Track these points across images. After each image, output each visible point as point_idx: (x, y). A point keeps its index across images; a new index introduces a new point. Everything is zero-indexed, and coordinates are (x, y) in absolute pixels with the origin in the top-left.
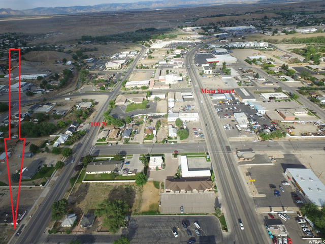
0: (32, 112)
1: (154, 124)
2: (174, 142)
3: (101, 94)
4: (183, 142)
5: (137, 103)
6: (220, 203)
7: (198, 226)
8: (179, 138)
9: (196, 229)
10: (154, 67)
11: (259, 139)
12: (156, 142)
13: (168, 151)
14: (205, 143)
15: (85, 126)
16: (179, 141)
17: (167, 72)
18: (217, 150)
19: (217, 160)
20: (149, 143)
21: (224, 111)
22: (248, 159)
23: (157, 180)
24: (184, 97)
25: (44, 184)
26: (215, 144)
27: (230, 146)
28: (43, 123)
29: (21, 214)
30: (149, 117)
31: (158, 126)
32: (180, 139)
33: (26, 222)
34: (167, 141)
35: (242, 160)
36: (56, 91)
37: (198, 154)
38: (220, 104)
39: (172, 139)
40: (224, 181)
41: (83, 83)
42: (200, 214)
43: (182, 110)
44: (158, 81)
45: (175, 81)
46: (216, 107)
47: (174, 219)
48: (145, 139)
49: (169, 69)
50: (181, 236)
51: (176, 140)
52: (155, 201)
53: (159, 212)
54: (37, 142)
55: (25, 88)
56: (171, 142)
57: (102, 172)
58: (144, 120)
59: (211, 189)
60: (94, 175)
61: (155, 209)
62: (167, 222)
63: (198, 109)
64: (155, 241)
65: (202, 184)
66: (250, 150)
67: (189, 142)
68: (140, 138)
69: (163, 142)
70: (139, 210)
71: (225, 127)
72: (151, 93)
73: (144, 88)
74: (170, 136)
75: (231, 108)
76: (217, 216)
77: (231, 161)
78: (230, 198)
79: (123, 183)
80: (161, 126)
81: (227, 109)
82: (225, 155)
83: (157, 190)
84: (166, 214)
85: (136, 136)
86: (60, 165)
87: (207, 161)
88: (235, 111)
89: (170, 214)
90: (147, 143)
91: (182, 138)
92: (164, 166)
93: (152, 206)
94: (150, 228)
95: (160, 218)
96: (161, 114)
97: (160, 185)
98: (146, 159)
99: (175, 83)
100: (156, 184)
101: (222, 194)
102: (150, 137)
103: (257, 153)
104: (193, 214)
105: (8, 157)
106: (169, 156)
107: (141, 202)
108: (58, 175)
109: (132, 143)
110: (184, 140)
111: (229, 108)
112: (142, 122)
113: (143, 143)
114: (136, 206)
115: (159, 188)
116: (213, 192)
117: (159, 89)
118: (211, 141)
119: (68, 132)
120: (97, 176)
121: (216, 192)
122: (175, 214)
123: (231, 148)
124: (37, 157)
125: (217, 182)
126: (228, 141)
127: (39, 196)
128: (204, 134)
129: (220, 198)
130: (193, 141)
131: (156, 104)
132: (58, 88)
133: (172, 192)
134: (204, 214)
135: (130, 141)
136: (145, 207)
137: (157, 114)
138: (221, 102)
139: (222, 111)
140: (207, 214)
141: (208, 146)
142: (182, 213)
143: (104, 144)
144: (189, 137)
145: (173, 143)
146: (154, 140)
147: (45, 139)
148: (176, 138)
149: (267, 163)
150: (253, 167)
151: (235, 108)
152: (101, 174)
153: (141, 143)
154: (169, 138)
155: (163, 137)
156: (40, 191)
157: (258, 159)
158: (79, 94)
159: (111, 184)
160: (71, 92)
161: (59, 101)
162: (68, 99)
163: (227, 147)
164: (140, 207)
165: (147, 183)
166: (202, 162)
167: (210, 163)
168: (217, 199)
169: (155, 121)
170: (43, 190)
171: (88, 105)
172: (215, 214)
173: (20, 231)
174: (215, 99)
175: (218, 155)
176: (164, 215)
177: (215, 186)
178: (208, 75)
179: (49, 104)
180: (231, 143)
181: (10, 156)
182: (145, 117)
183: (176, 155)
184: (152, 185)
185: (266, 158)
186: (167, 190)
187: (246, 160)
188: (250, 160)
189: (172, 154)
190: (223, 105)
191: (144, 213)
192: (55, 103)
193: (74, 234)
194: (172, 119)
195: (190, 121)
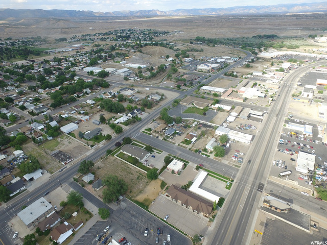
0: (119, 92)
1: (199, 132)
2: (206, 155)
3: (175, 91)
4: (216, 159)
5: (198, 107)
6: (207, 233)
7: (169, 240)
8: (214, 153)
9: (166, 240)
10: (244, 77)
11: (313, 195)
12: (190, 149)
13: (194, 162)
14: (238, 170)
15: (143, 116)
16: (212, 156)
17: (255, 84)
18: (246, 182)
19: (238, 192)
20: (184, 147)
21: (290, 145)
22: (276, 209)
23: (166, 181)
24: (251, 115)
25: (92, 146)
26: (249, 176)
27: (266, 185)
28: (120, 103)
29: (69, 159)
30: (200, 124)
31: (203, 134)
32: (215, 156)
33: (68, 166)
34: (200, 152)
35: (267, 205)
36: (144, 81)
37: (221, 176)
38: (291, 136)
39: (207, 152)
40: (229, 215)
41: (168, 79)
42: (180, 231)
43: (239, 128)
44: (237, 92)
45: (254, 96)
46: (282, 137)
47: (155, 220)
48: (182, 142)
49: (258, 83)
50: (150, 237)
51: (209, 155)
52: (151, 198)
53: (148, 208)
54: (107, 115)
55: (126, 74)
56: (204, 154)
57: (130, 155)
58: (193, 125)
59: (208, 215)
60: (125, 154)
61: (147, 204)
62: (148, 219)
63: (257, 132)
64: (128, 227)
65: (200, 206)
66: (290, 201)
67: (222, 161)
68: (178, 140)
69: (196, 151)
70: (135, 197)
71: (274, 162)
72: (218, 102)
73: (215, 95)
74: (207, 148)
75: (302, 145)
76: (194, 243)
77: (254, 200)
78: (221, 235)
79: (140, 171)
80: (206, 136)
81: (295, 143)
82: (251, 191)
83: (160, 189)
84: (152, 213)
85: (178, 137)
86: (109, 137)
87: (226, 188)
88: (305, 149)
89: (155, 215)
90: (182, 146)
91: (217, 155)
92: (179, 173)
93: (146, 200)
94: (133, 215)
95: (145, 213)
96: (213, 125)
97: (166, 187)
98: (168, 161)
99: (253, 98)
100: (163, 185)
101: (216, 227)
102: (187, 142)
103: (295, 207)
104: (173, 227)
105: (87, 120)
106: (192, 165)
107: (141, 192)
108: (104, 144)
109: (169, 141)
110: (218, 158)
111: (298, 144)
112: (190, 127)
113: (179, 145)
114: (135, 193)
115: (162, 189)
116: (208, 220)
117: (231, 100)
118: (246, 172)
119: (130, 115)
120: (126, 156)
121: (211, 221)
122: (159, 218)
123: (265, 187)
124: (102, 126)
125: (220, 212)
126: (267, 179)
127: (85, 153)
128: (244, 161)
129: (212, 227)
130: (226, 163)
131: (216, 114)
132: (146, 79)
133: (170, 198)
134: (183, 233)
135: (169, 140)
136: (140, 198)
137: (209, 124)
138: (293, 133)
139: (286, 144)
140: (185, 234)
141: (239, 175)
142: (165, 219)
143: (149, 134)
144: (226, 157)
145: (204, 156)
146: (190, 146)
147: (113, 115)
148: (211, 152)
149: (301, 226)
150: (276, 220)
151: (308, 146)
152: (129, 156)
153: (177, 144)
154: (205, 150)
155: (200, 147)
156: (88, 150)
157: (292, 215)
158: (158, 88)
159: (131, 167)
160: (153, 84)
161: (140, 89)
162: (148, 89)
163: (260, 184)
164: (137, 195)
165: (157, 180)
166: (221, 186)
167: (227, 190)
168: (206, 228)
169: (203, 129)
170: (90, 150)
171: (157, 98)
172: (193, 240)
173: (62, 170)
174: (290, 128)
175: (243, 188)
176: (150, 212)
177: (215, 215)
178: (305, 98)
179: (132, 90)
180: (270, 183)
181: (88, 119)
182: (196, 123)
183: (197, 168)
184: (160, 183)
185: (304, 220)
186: (167, 194)
187: (273, 209)
188: (279, 211)
189: (196, 165)
190: (294, 137)
191: (137, 202)
192: (137, 90)
193: (85, 188)
194: (219, 133)
195: (238, 142)
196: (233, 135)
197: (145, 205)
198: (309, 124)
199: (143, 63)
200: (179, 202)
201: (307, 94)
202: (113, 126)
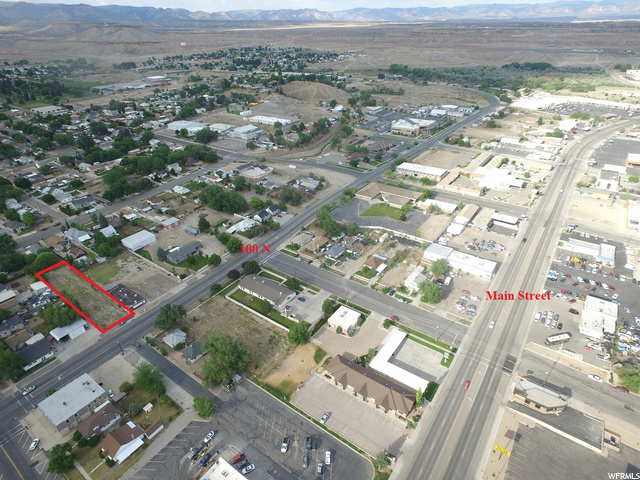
0: (238, 173)
1: (392, 253)
2: (404, 299)
3: (346, 172)
4: (424, 306)
5: (391, 205)
6: (401, 449)
7: (328, 461)
8: (419, 296)
9: (323, 462)
10: (483, 146)
11: (611, 380)
12: (373, 287)
13: (380, 311)
14: (465, 330)
15: (284, 219)
16: (416, 302)
17: (505, 162)
18: (481, 353)
19: (465, 372)
20: (361, 282)
21: (569, 282)
22: (538, 406)
23: (325, 348)
24: (495, 222)
25: (183, 277)
26: (486, 341)
27: (519, 360)
28: (239, 193)
29: (138, 301)
30: (394, 237)
31: (397, 260)
32: (422, 300)
33: (137, 314)
34: (393, 292)
35: (520, 399)
36: (287, 150)
37: (433, 341)
38: (573, 264)
39: (407, 293)
40: (446, 417)
41: (333, 147)
42: (350, 445)
43: (470, 247)
44: (468, 175)
45: (501, 184)
46: (554, 267)
47: (302, 423)
48: (359, 273)
49: (511, 158)
50: (291, 456)
51: (411, 298)
52: (296, 379)
53: (288, 398)
54: (213, 217)
55: (252, 135)
56: (400, 297)
57: (257, 295)
58: (381, 240)
59: (404, 416)
60: (246, 294)
61: (287, 391)
62: (289, 421)
63: (506, 257)
64: (251, 435)
65: (390, 398)
66: (566, 392)
67: (436, 312)
68: (351, 268)
69: (386, 290)
70: (265, 377)
71: (538, 316)
72: (431, 195)
73: (426, 181)
74: (406, 285)
75: (593, 283)
76: (376, 467)
77: (495, 388)
78: (429, 454)
79: (274, 326)
80: (405, 262)
81: (580, 280)
82: (490, 371)
83: (313, 363)
84: (297, 409)
85: (350, 262)
86: (215, 261)
87: (443, 363)
88: (599, 292)
89: (302, 413)
90: (357, 280)
91: (425, 299)
92: (352, 332)
93: (286, 384)
94: (259, 413)
95: (284, 409)
96: (419, 240)
97: (324, 359)
98: (330, 308)
99: (499, 188)
100: (319, 355)
101: (420, 438)
102: (368, 272)
103: (575, 403)
104: (338, 437)
105: (173, 225)
106: (376, 318)
107: (276, 367)
108: (207, 273)
109: (333, 270)
110: (427, 304)
111: (586, 281)
112: (374, 244)
113: (352, 278)
114: (265, 369)
115: (317, 363)
116: (405, 424)
117: (456, 191)
118: (482, 334)
119: (257, 217)
120: (249, 298)
121: (411, 426)
122: (310, 418)
123: (517, 363)
124: (202, 238)
125: (428, 410)
126: (523, 348)
127: (169, 289)
128: (479, 311)
129: (413, 439)
130: (444, 315)
131: (425, 218)
132: (291, 146)
133: (332, 381)
134: (356, 449)
135: (333, 267)
136: (275, 379)
137: (412, 238)
138: (576, 260)
139: (563, 281)
140: (360, 451)
141: (467, 339)
142: (322, 422)
143: (293, 255)
144: (443, 302)
145: (401, 301)
146: (373, 281)
147: (225, 216)
148: (415, 294)
149: (586, 440)
150: (536, 429)
151: (605, 286)
152: (255, 298)
153: (348, 277)
154: (403, 289)
155: (392, 283)
156: (175, 284)
157: (569, 419)
158: (314, 164)
159: (257, 319)
160: (304, 158)
161: (278, 167)
162: (294, 167)
163: (509, 357)
164: (269, 374)
165: (308, 344)
166: (432, 361)
167: (445, 369)
168: (401, 440)
169: (401, 247)
170: (179, 284)
171: (312, 184)
172: (374, 462)
174: (570, 249)
175: (476, 364)
176: (293, 407)
177: (419, 416)
178: (602, 191)
179: (263, 168)
180: (527, 355)
181: (176, 224)
182: (385, 235)
183: (388, 324)
184: (313, 352)
185: (592, 429)
186: (326, 372)
187: (532, 406)
188: (543, 410)
189: (385, 318)
190: (578, 267)
191: (268, 387)
192: (272, 169)
193: (169, 358)
194: (431, 255)
195: (468, 274)
196: (459, 262)
197: (283, 392)
198: (609, 243)
199: (285, 115)
200: (350, 389)
201: (606, 182)
202: (224, 239)
